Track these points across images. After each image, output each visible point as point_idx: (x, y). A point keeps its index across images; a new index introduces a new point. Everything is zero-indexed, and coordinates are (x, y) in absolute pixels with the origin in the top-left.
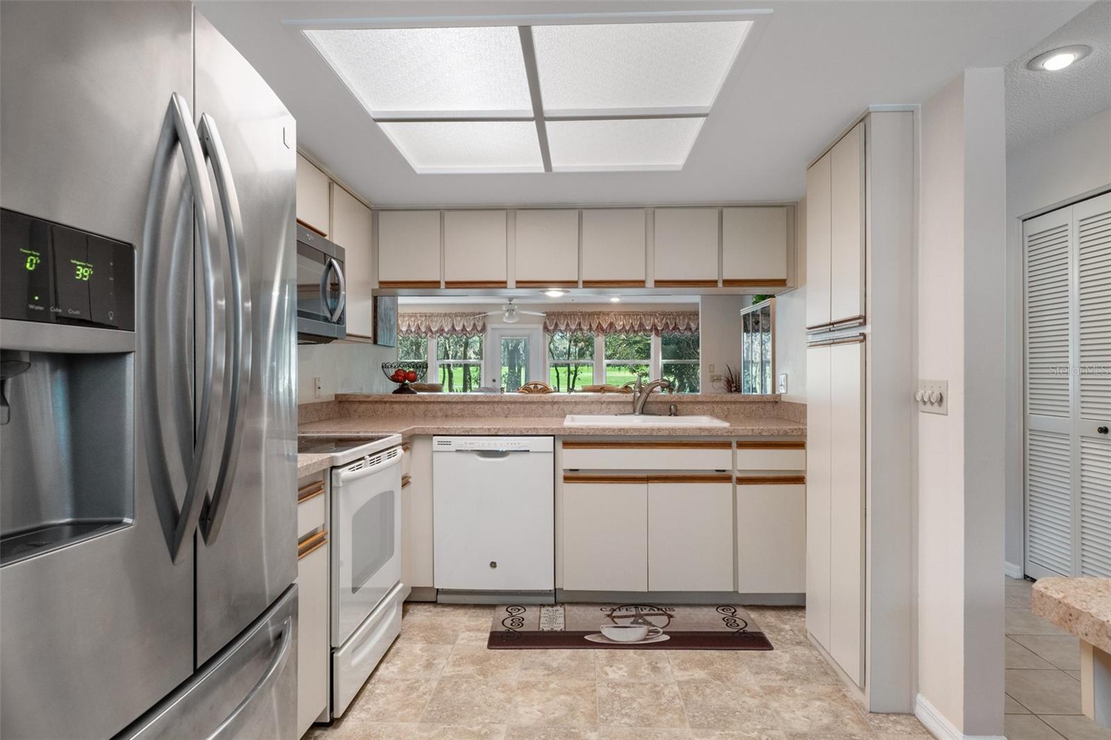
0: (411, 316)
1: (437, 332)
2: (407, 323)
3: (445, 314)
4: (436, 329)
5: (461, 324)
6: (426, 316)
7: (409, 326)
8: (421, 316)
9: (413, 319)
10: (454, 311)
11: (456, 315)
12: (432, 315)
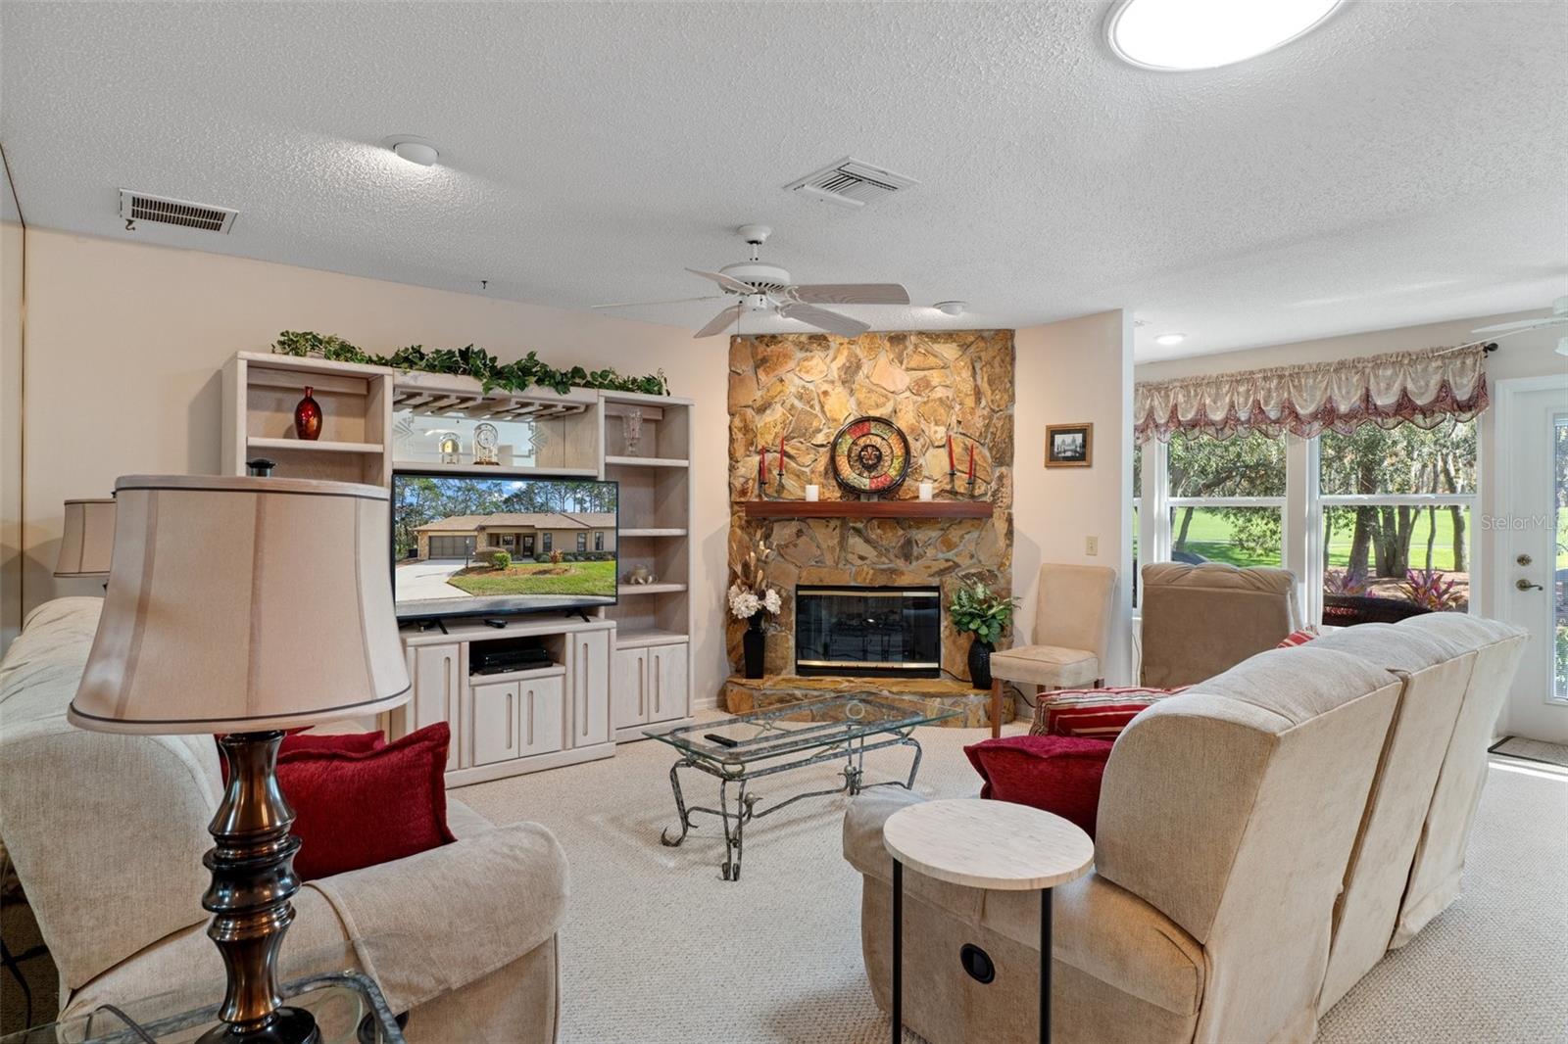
0: (1238, 382)
1: (1315, 416)
2: (1227, 399)
3: (1341, 366)
4: (1311, 409)
5: (1396, 388)
6: (1281, 377)
7: (1232, 406)
8: (1265, 378)
9: (1242, 389)
10: (1368, 351)
11: (1378, 362)
12: (1298, 373)
